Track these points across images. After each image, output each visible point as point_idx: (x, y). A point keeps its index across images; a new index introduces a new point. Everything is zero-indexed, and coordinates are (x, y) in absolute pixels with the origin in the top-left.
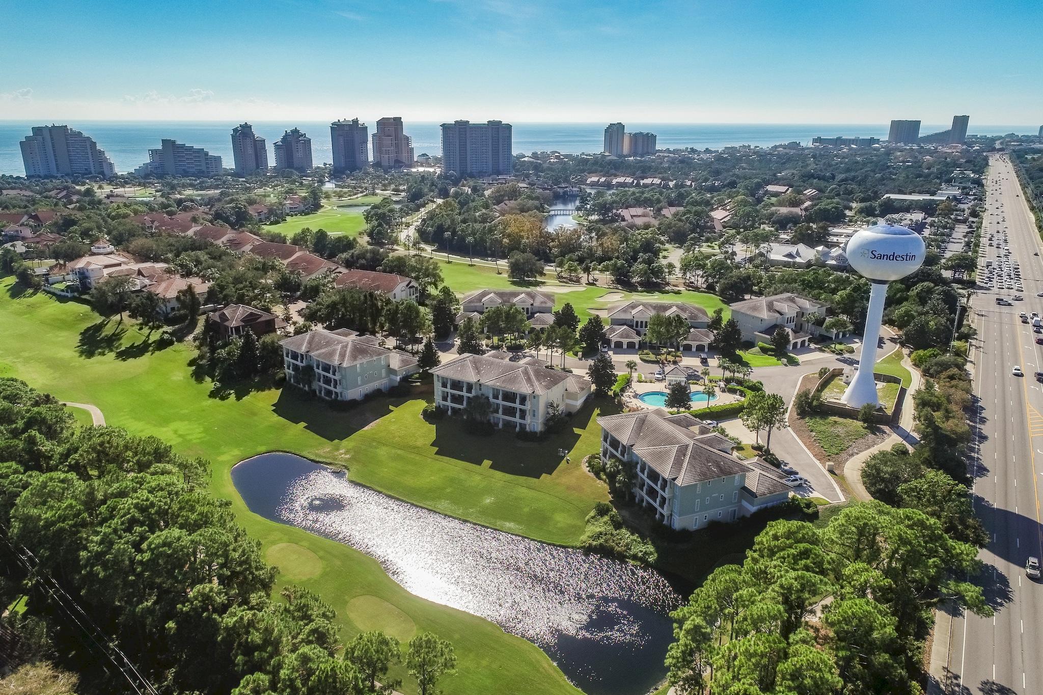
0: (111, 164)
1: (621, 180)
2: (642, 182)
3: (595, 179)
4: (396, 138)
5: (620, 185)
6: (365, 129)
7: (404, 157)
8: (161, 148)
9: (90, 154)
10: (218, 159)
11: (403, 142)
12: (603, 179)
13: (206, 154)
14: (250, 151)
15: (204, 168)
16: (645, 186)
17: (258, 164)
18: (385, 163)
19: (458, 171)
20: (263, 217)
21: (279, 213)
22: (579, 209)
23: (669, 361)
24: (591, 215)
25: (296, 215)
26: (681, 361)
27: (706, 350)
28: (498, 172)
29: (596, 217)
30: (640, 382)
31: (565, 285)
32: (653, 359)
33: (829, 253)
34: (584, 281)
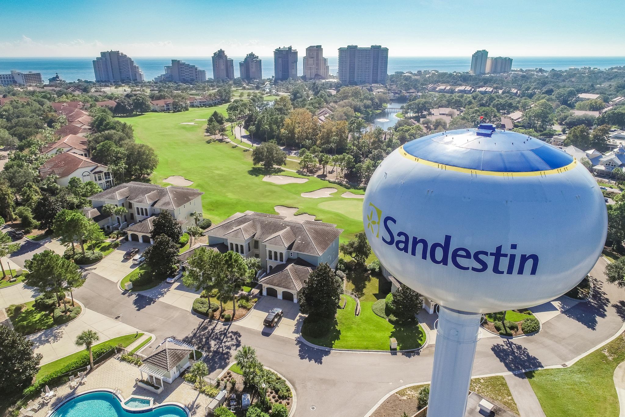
0: (140, 74)
1: (462, 88)
2: (478, 90)
3: (442, 87)
4: (318, 60)
5: (460, 91)
6: (296, 53)
7: (322, 72)
8: (171, 65)
9: (130, 68)
10: (203, 72)
11: (322, 62)
12: (448, 88)
13: (196, 69)
14: (223, 67)
15: (194, 78)
16: (482, 93)
17: (228, 76)
18: (308, 76)
19: (348, 81)
20: (171, 107)
21: (184, 105)
22: (402, 108)
23: (223, 317)
24: (407, 113)
25: (202, 107)
26: (242, 316)
27: (295, 301)
28: (376, 82)
29: (411, 114)
30: (123, 359)
31: (297, 175)
32: (204, 309)
33: (601, 157)
34: (320, 173)
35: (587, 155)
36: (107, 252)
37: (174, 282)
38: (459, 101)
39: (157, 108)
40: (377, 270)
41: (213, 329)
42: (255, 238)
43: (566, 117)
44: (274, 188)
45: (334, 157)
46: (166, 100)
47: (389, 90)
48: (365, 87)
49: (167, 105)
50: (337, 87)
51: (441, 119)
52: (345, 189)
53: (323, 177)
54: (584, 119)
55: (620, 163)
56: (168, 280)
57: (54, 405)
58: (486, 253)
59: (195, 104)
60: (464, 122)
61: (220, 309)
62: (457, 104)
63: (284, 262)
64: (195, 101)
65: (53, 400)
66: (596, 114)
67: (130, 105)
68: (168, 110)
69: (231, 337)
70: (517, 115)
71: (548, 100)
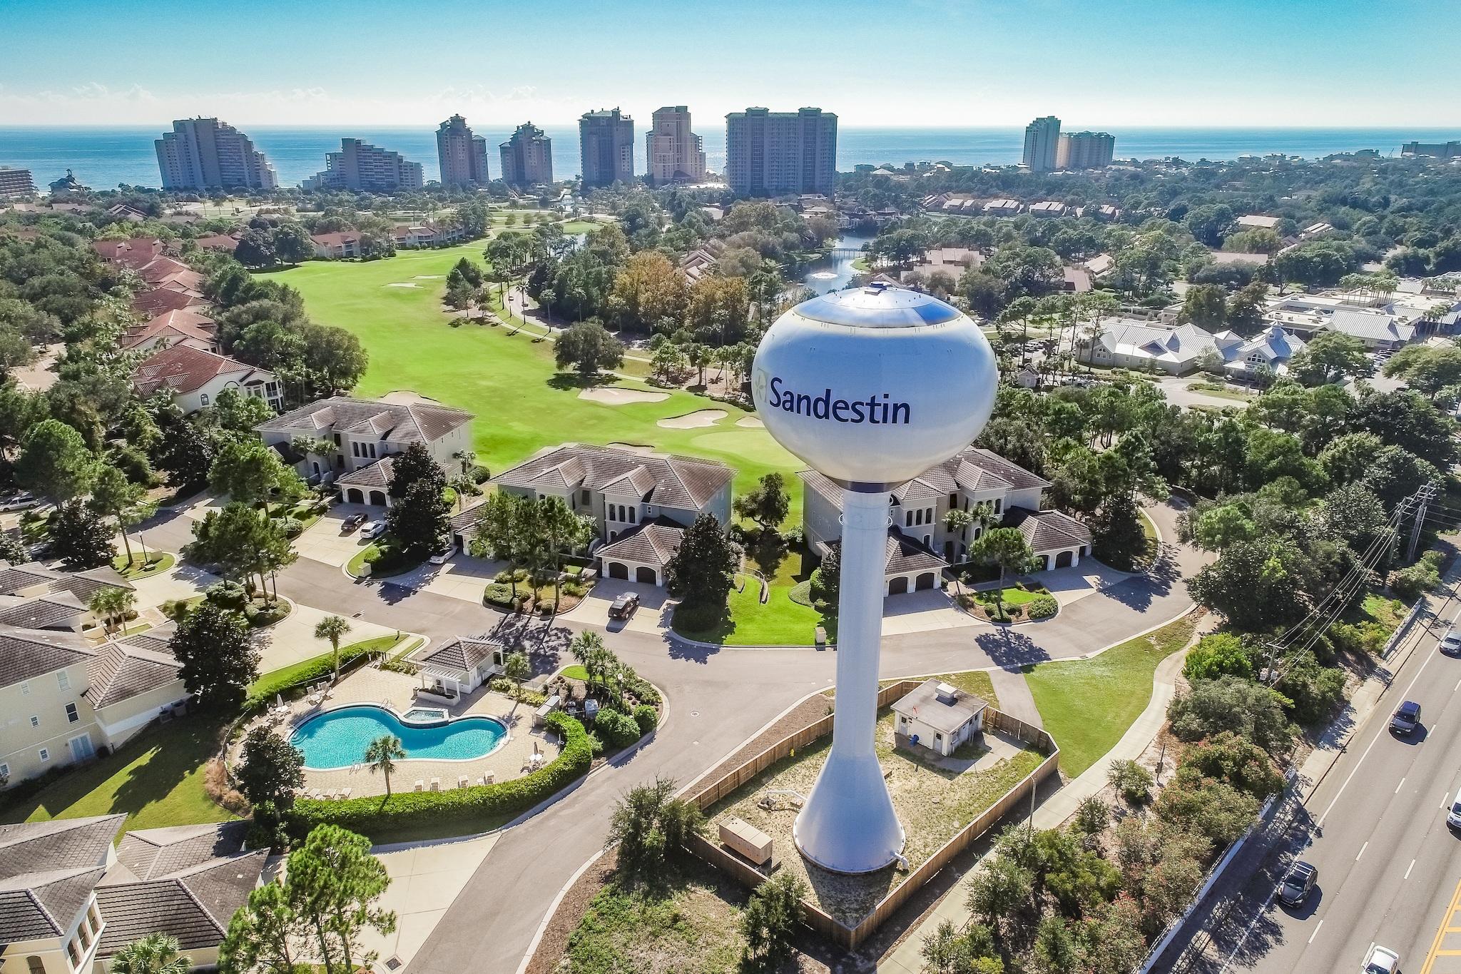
0: (270, 172)
1: (998, 203)
2: (1032, 207)
3: (956, 202)
4: (679, 139)
6: (629, 124)
7: (689, 166)
8: (341, 151)
9: (244, 159)
10: (416, 169)
11: (689, 144)
12: (969, 203)
13: (400, 160)
14: (462, 156)
15: (397, 180)
16: (1037, 214)
17: (473, 176)
18: (658, 176)
19: (748, 188)
20: (356, 249)
21: (385, 245)
22: (865, 248)
23: (538, 608)
24: (875, 259)
25: (424, 248)
26: (571, 608)
27: (659, 582)
28: (811, 190)
29: (884, 262)
30: (384, 667)
31: (648, 387)
32: (505, 598)
33: (1240, 345)
34: (693, 382)
35: (1217, 341)
36: (308, 521)
37: (444, 563)
38: (985, 234)
39: (324, 251)
40: (799, 540)
41: (525, 626)
42: (583, 485)
43: (1200, 266)
44: (602, 412)
45: (721, 350)
46: (343, 234)
47: (840, 208)
48: (786, 201)
49: (348, 244)
50: (725, 201)
51: (943, 272)
52: (743, 412)
53: (699, 389)
54: (1234, 269)
55: (1272, 355)
56: (434, 560)
57: (293, 722)
58: (862, 404)
59: (408, 242)
60: (987, 278)
61: (533, 598)
62: (980, 241)
63: (637, 524)
64: (409, 234)
65: (288, 718)
66: (1261, 260)
67: (268, 245)
68: (349, 257)
69: (556, 635)
70: (1100, 263)
71: (1170, 232)
